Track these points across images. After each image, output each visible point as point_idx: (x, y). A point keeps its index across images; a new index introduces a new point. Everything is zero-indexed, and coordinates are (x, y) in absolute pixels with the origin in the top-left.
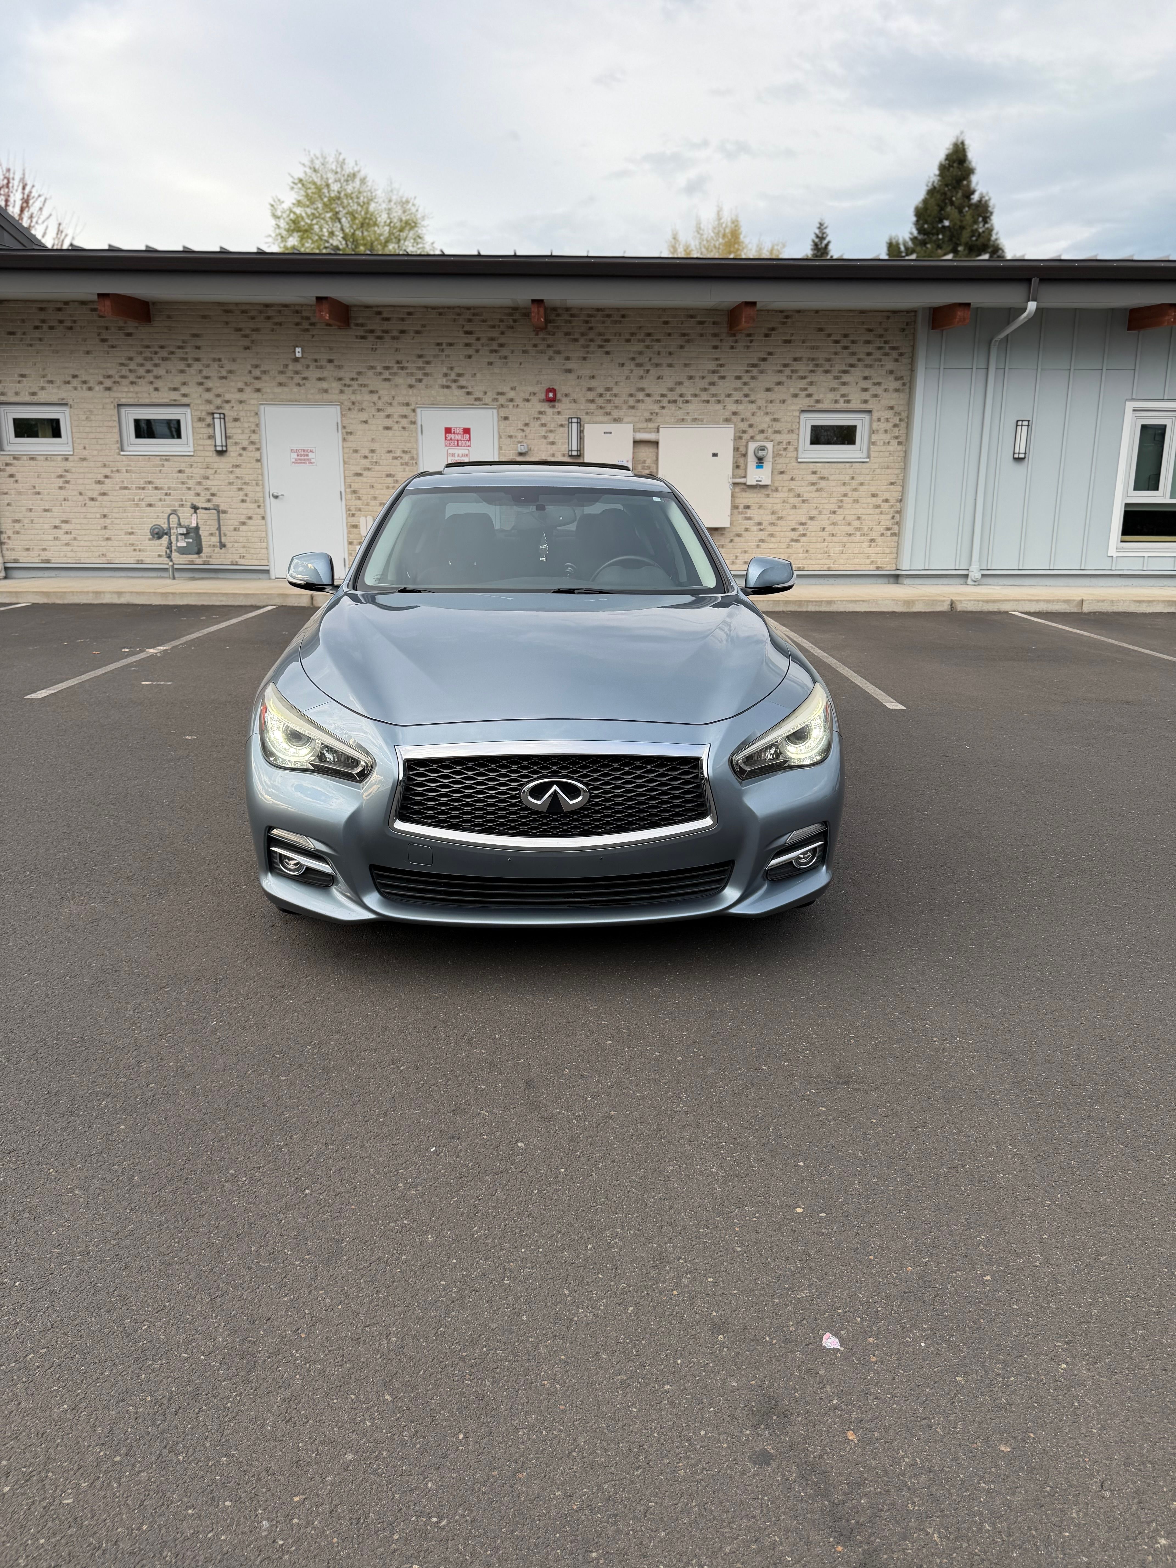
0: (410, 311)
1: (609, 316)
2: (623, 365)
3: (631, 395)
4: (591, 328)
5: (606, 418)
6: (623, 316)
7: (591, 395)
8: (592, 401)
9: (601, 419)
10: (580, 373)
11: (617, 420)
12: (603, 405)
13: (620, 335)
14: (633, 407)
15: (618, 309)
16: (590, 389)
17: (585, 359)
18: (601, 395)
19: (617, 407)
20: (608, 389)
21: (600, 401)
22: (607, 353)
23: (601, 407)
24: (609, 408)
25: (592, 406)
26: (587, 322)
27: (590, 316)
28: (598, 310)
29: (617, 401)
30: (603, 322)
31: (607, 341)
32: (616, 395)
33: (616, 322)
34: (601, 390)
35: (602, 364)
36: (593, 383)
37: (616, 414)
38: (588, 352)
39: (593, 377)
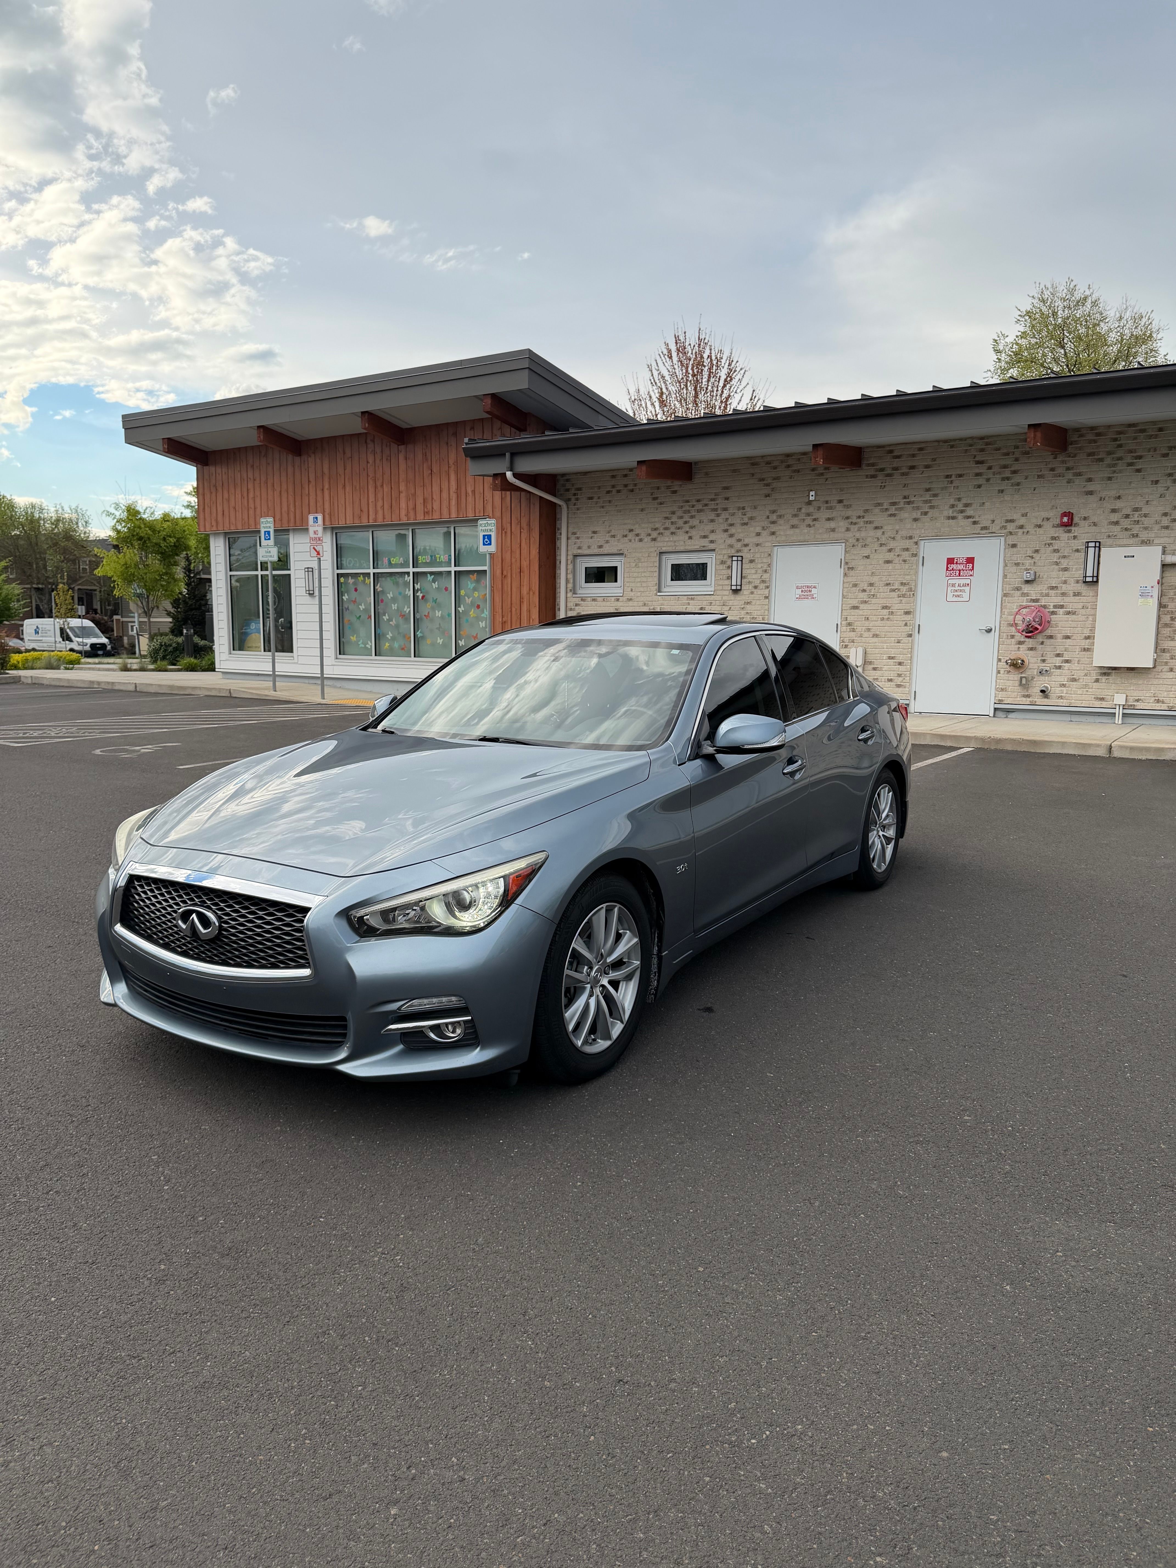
0: (921, 447)
1: (1143, 431)
2: (1157, 482)
3: (1165, 514)
4: (1120, 446)
5: (1131, 541)
6: (1161, 430)
7: (1114, 517)
8: (1116, 523)
9: (1125, 542)
10: (1103, 494)
11: (1144, 543)
12: (1129, 527)
13: (1155, 450)
14: (1167, 528)
15: (1154, 423)
16: (1114, 511)
17: (1110, 479)
18: (1127, 516)
19: (1146, 528)
20: (1136, 510)
21: (1126, 523)
22: (1139, 471)
23: (1126, 529)
24: (1136, 529)
25: (1116, 529)
26: (1115, 440)
27: (1120, 433)
28: (1130, 425)
29: (1147, 521)
30: (1135, 438)
31: (1140, 457)
32: (1145, 516)
33: (1151, 437)
34: (1128, 511)
35: (1130, 483)
36: (1118, 504)
37: (1144, 535)
38: (1114, 472)
39: (1119, 497)
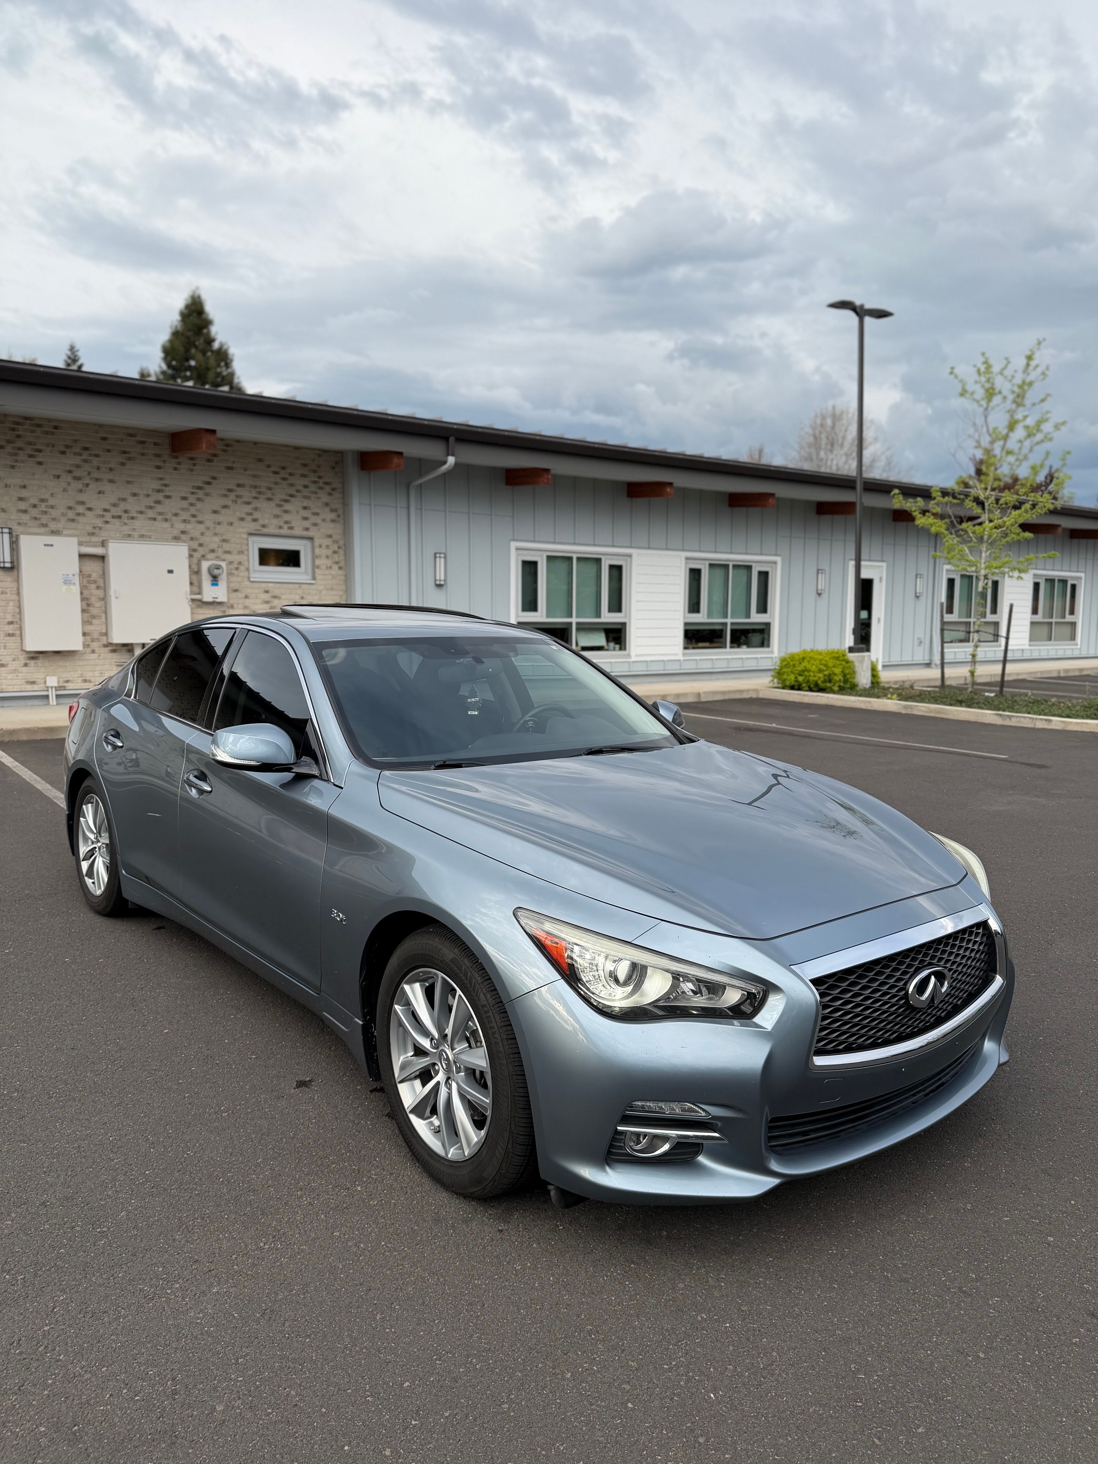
1: (39, 426)
2: (58, 477)
3: (70, 508)
4: (19, 436)
5: (42, 530)
6: (56, 428)
7: (23, 506)
8: (25, 511)
9: (36, 530)
10: (9, 481)
11: (55, 533)
12: (38, 516)
13: (53, 446)
14: (73, 520)
15: (50, 420)
16: (21, 499)
17: (13, 467)
18: (35, 506)
19: (54, 519)
20: (43, 500)
21: (34, 512)
22: (40, 463)
23: (35, 518)
24: (45, 519)
25: (25, 518)
26: (13, 429)
27: (18, 424)
28: (26, 418)
29: (54, 513)
30: (33, 431)
31: (40, 451)
32: (52, 507)
33: (47, 433)
34: (35, 501)
35: (34, 474)
36: (24, 493)
37: (53, 526)
38: (16, 461)
39: (24, 487)
